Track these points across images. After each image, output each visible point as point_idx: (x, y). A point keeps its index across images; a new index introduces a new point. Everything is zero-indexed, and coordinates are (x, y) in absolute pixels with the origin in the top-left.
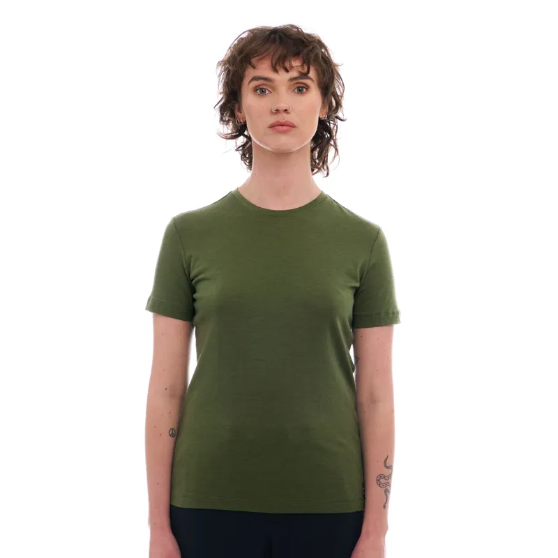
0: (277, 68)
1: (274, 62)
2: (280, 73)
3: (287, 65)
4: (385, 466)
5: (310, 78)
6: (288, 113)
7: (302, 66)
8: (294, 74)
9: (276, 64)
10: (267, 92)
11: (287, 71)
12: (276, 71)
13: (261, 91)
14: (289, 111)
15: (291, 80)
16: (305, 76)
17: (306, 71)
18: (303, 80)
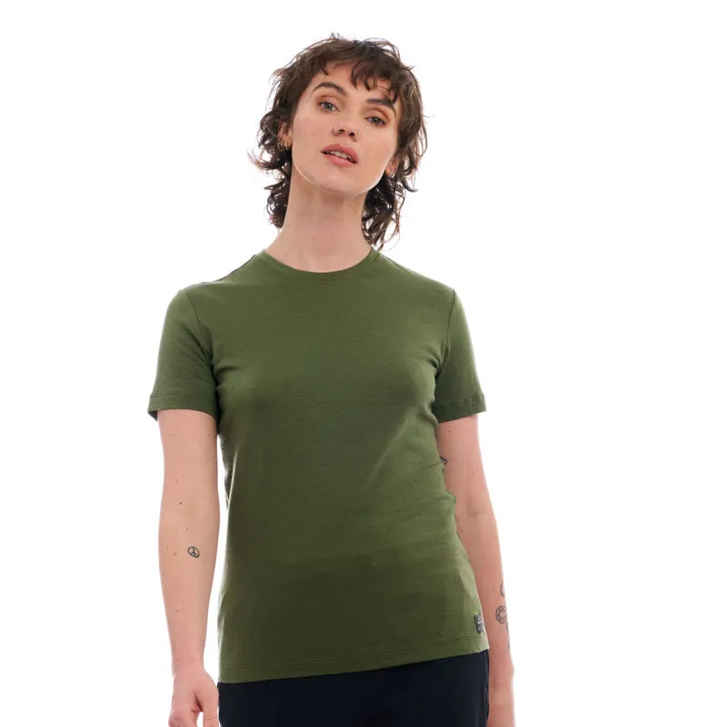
0: (358, 81)
1: (355, 73)
2: (359, 88)
3: (371, 82)
5: (392, 108)
6: (355, 141)
7: (389, 90)
8: (376, 94)
9: (357, 76)
10: (334, 108)
11: (368, 88)
12: (354, 83)
13: (325, 105)
14: (357, 137)
15: (371, 101)
16: (389, 103)
17: (392, 98)
18: (384, 108)
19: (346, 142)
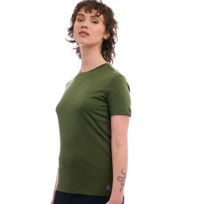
0: (87, 12)
1: (86, 9)
2: (88, 13)
4: (122, 173)
5: (99, 18)
6: (87, 29)
7: (97, 13)
8: (93, 14)
11: (90, 13)
12: (86, 12)
13: (80, 20)
14: (88, 28)
15: (92, 17)
16: (98, 16)
17: (99, 14)
18: (96, 18)
19: (84, 30)
